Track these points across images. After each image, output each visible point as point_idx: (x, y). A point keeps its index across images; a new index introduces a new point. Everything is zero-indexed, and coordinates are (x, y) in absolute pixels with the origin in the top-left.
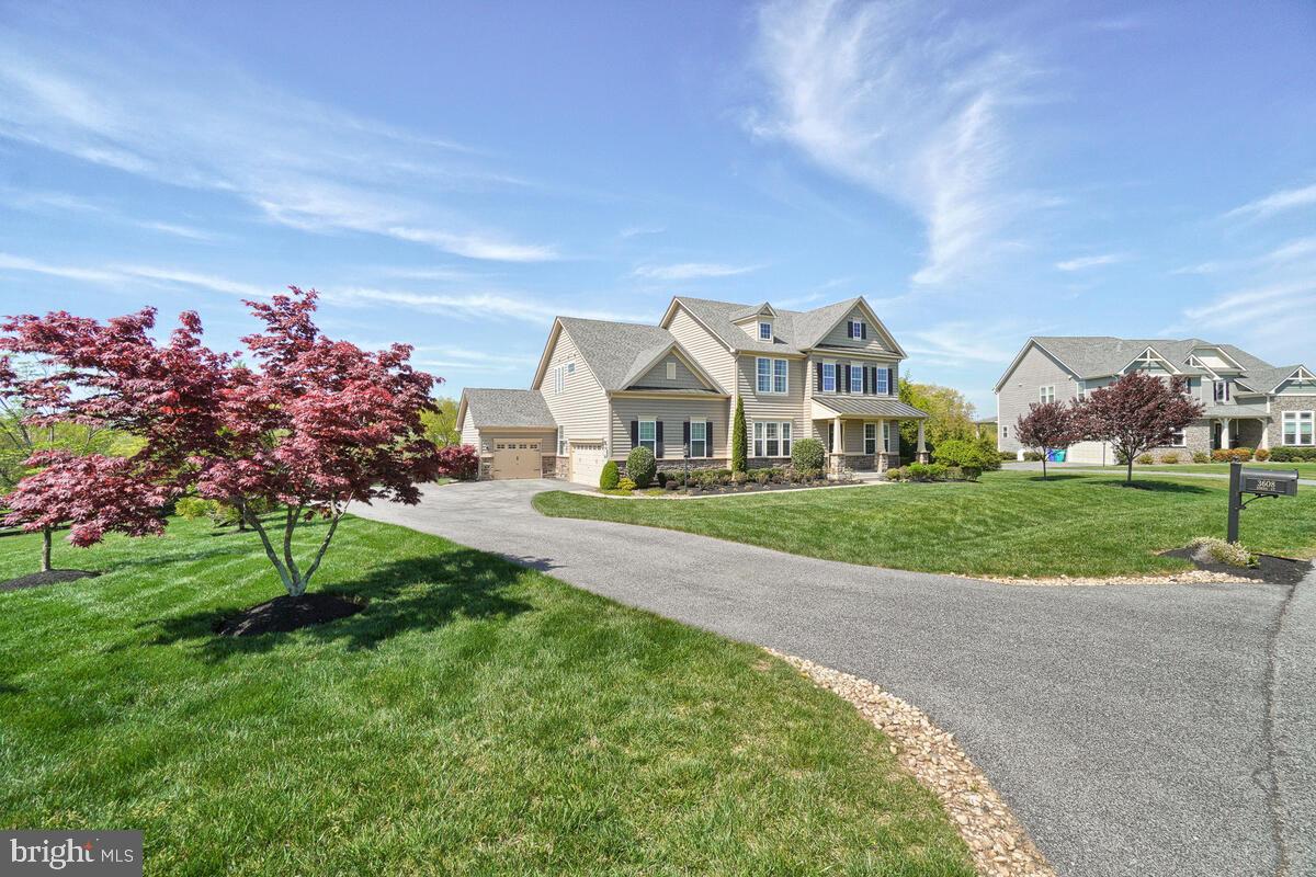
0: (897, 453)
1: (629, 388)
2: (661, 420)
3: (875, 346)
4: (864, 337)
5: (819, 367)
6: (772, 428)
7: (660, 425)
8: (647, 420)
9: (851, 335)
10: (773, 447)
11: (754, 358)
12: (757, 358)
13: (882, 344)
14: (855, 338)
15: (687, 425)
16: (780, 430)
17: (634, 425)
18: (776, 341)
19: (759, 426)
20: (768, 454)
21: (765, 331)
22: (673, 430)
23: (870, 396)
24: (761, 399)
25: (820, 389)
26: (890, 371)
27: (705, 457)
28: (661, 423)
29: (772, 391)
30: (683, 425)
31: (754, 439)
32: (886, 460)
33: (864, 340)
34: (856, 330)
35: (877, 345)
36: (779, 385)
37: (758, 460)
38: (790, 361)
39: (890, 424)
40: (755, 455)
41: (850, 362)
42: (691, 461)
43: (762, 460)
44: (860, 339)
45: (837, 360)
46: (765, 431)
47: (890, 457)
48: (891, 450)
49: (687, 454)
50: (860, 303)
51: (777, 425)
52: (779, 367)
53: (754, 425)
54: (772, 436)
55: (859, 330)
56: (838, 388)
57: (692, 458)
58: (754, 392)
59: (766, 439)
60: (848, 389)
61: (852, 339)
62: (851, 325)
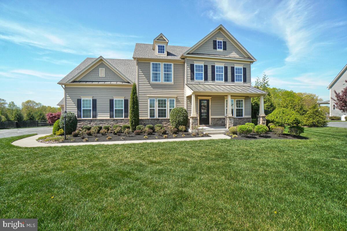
0: (250, 116)
1: (74, 82)
2: (95, 98)
4: (225, 49)
5: (192, 66)
6: (162, 103)
7: (94, 102)
8: (87, 99)
9: (215, 48)
10: (162, 113)
11: (149, 63)
12: (151, 63)
13: (238, 52)
15: (111, 101)
16: (168, 104)
17: (79, 102)
18: (169, 54)
19: (152, 102)
20: (159, 116)
21: (161, 49)
22: (103, 103)
23: (230, 83)
24: (154, 86)
25: (192, 79)
26: (245, 69)
27: (123, 118)
28: (96, 100)
29: (162, 80)
30: (109, 101)
31: (149, 108)
32: (232, 121)
33: (225, 51)
34: (219, 45)
35: (234, 54)
36: (167, 78)
37: (152, 119)
38: (174, 64)
39: (245, 100)
40: (150, 117)
41: (215, 64)
42: (114, 120)
43: (155, 119)
44: (222, 50)
45: (205, 62)
46: (156, 104)
47: (244, 119)
48: (245, 115)
49: (112, 116)
50: (221, 29)
51: (165, 101)
52: (167, 68)
53: (149, 100)
54: (162, 107)
55: (221, 45)
56: (206, 79)
57: (115, 118)
58: (149, 82)
59: (157, 108)
60: (213, 79)
61: (215, 50)
62: (215, 42)
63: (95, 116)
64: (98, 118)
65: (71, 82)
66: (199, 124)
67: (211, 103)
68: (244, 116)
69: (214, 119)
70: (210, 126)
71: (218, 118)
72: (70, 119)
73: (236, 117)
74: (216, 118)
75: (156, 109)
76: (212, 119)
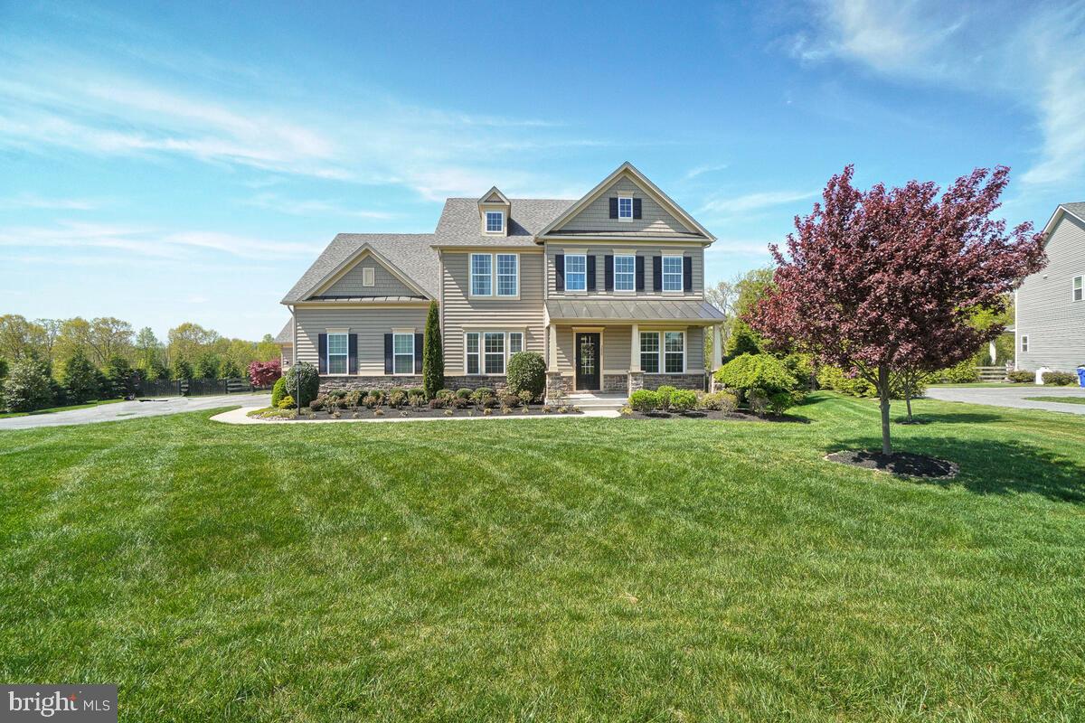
0: (702, 371)
1: (312, 298)
2: (353, 332)
3: (659, 228)
4: (638, 215)
5: (559, 261)
6: (494, 343)
7: (353, 339)
8: (338, 333)
9: (614, 215)
10: (494, 364)
11: (467, 255)
12: (471, 255)
13: (672, 224)
14: (621, 219)
15: (388, 338)
16: (507, 343)
17: (322, 339)
18: (512, 230)
19: (473, 339)
20: (488, 371)
21: (494, 222)
22: (371, 342)
23: (650, 295)
24: (476, 305)
25: (560, 287)
26: (688, 261)
27: (413, 374)
28: (356, 335)
29: (494, 292)
30: (383, 338)
31: (466, 353)
32: (639, 382)
33: (639, 221)
34: (622, 208)
35: (662, 226)
36: (506, 287)
37: (472, 378)
38: (522, 256)
39: (688, 332)
40: (469, 372)
41: (612, 251)
42: (393, 378)
43: (478, 377)
44: (630, 219)
45: (590, 249)
46: (482, 343)
47: (685, 377)
48: (688, 368)
49: (388, 370)
50: (626, 170)
51: (501, 336)
52: (506, 264)
53: (466, 336)
54: (494, 350)
55: (629, 208)
56: (592, 286)
57: (395, 375)
58: (466, 296)
59: (484, 353)
60: (609, 286)
61: (614, 220)
62: (613, 202)
63: (354, 369)
64: (361, 374)
65: (307, 300)
66: (575, 387)
67: (604, 340)
68: (685, 371)
69: (612, 376)
70: (601, 393)
71: (619, 376)
72: (307, 377)
73: (664, 373)
74: (617, 376)
75: (482, 354)
76: (605, 376)
